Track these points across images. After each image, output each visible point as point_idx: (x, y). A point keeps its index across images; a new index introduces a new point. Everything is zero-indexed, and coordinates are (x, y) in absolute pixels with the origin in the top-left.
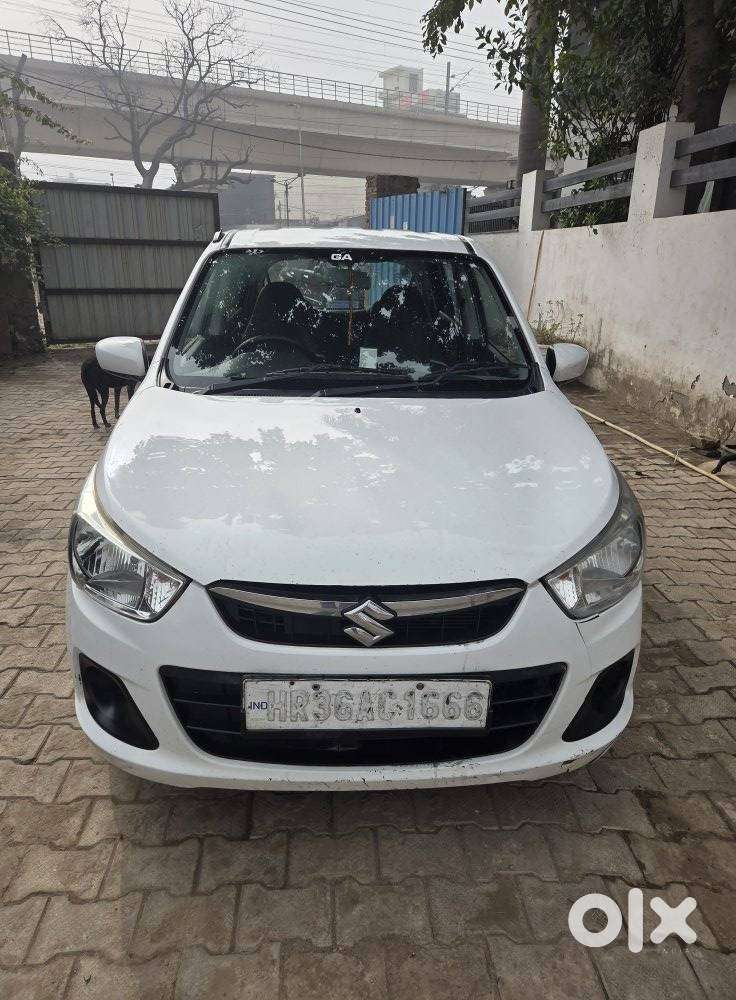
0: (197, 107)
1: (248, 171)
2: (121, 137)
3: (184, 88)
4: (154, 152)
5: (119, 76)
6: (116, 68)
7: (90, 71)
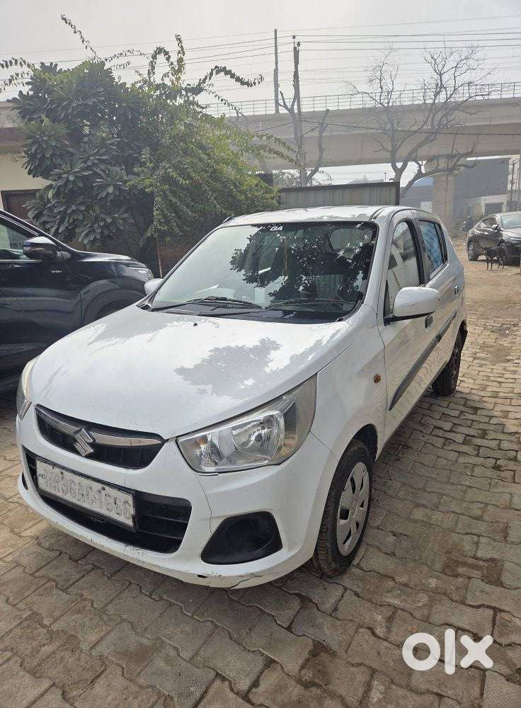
0: (441, 119)
1: (475, 159)
2: (384, 149)
3: (432, 109)
4: (406, 156)
5: (387, 110)
6: (386, 105)
7: (371, 111)
